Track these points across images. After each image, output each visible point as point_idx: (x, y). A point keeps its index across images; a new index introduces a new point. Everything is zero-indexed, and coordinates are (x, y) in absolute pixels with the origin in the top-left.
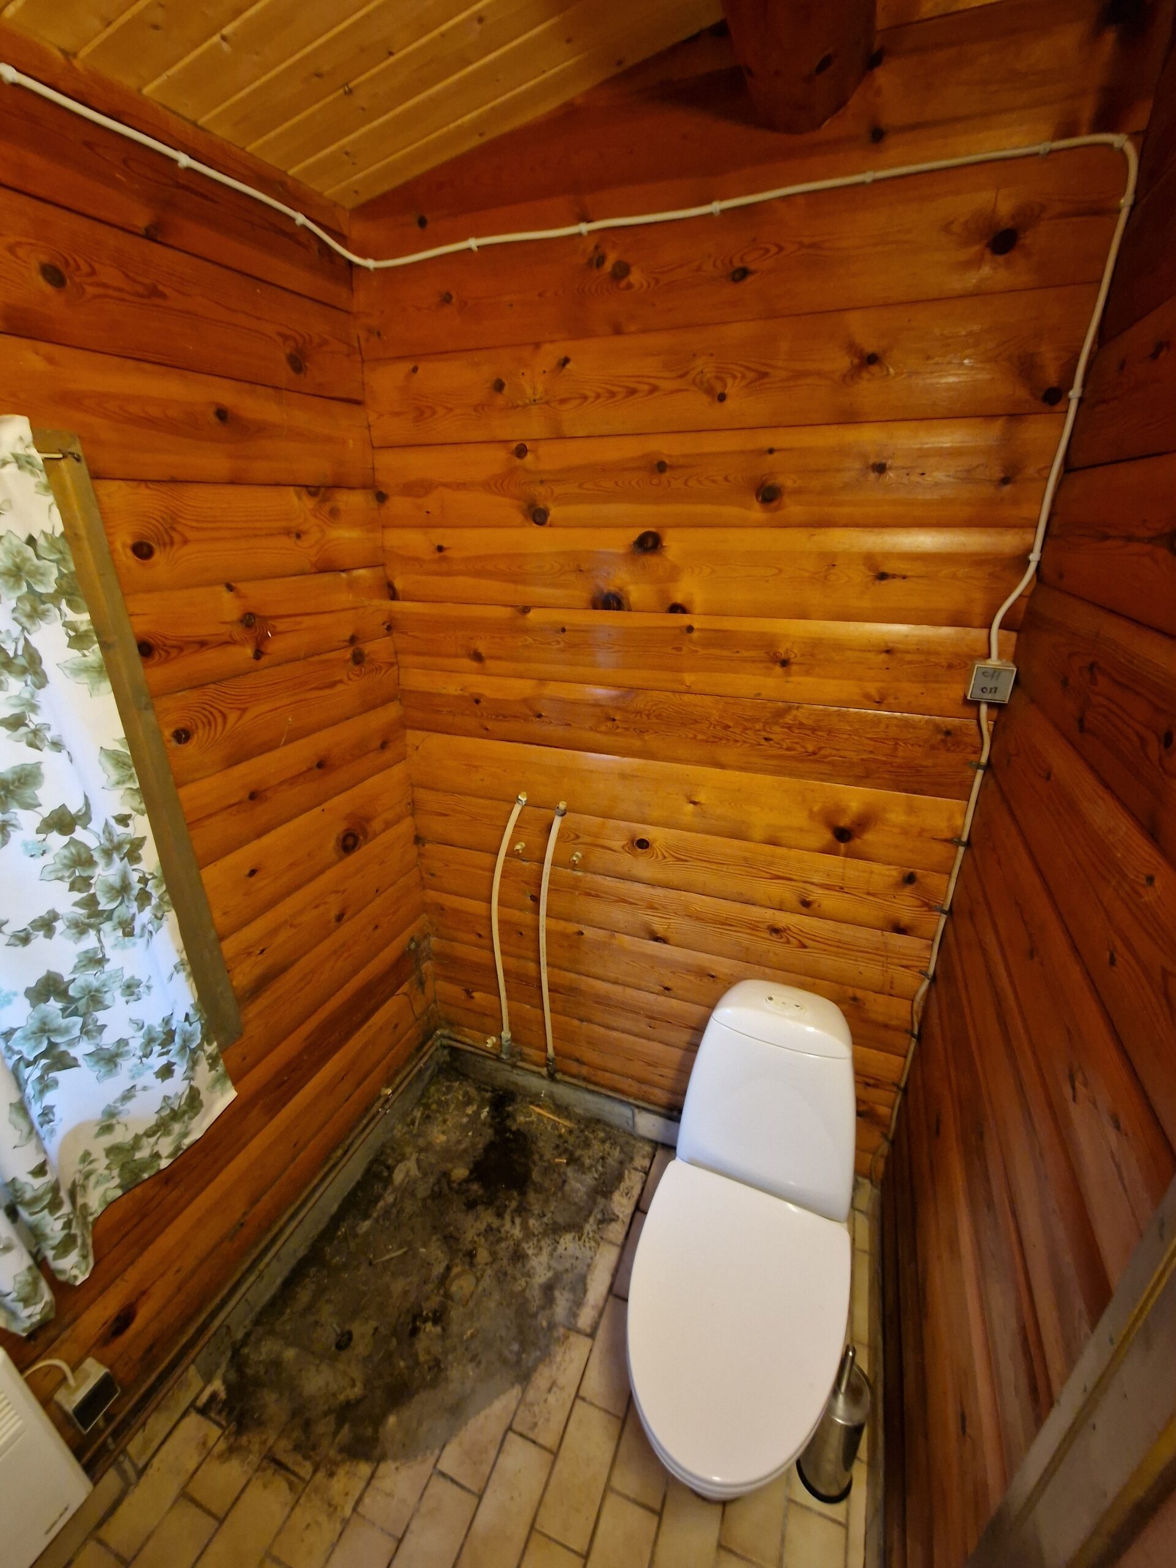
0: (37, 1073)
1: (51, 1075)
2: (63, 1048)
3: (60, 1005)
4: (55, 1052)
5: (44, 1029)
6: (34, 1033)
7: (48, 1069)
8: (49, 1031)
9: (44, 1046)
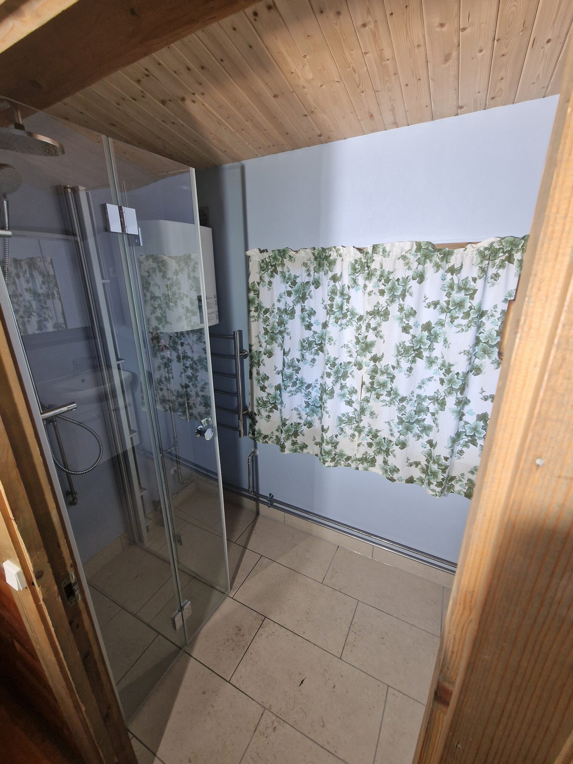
0: (466, 440)
1: (469, 444)
2: (476, 438)
3: (483, 424)
4: (474, 438)
5: (475, 429)
6: (472, 428)
7: (469, 441)
8: (476, 430)
9: (472, 434)
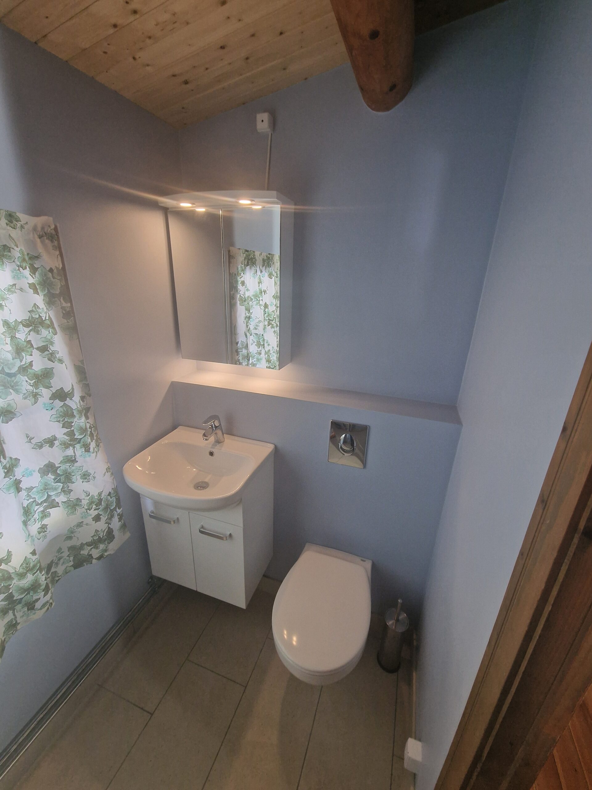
0: (42, 509)
1: (47, 511)
2: (53, 498)
3: (53, 477)
4: (50, 500)
5: (46, 489)
6: (42, 490)
7: (46, 508)
9: (45, 496)
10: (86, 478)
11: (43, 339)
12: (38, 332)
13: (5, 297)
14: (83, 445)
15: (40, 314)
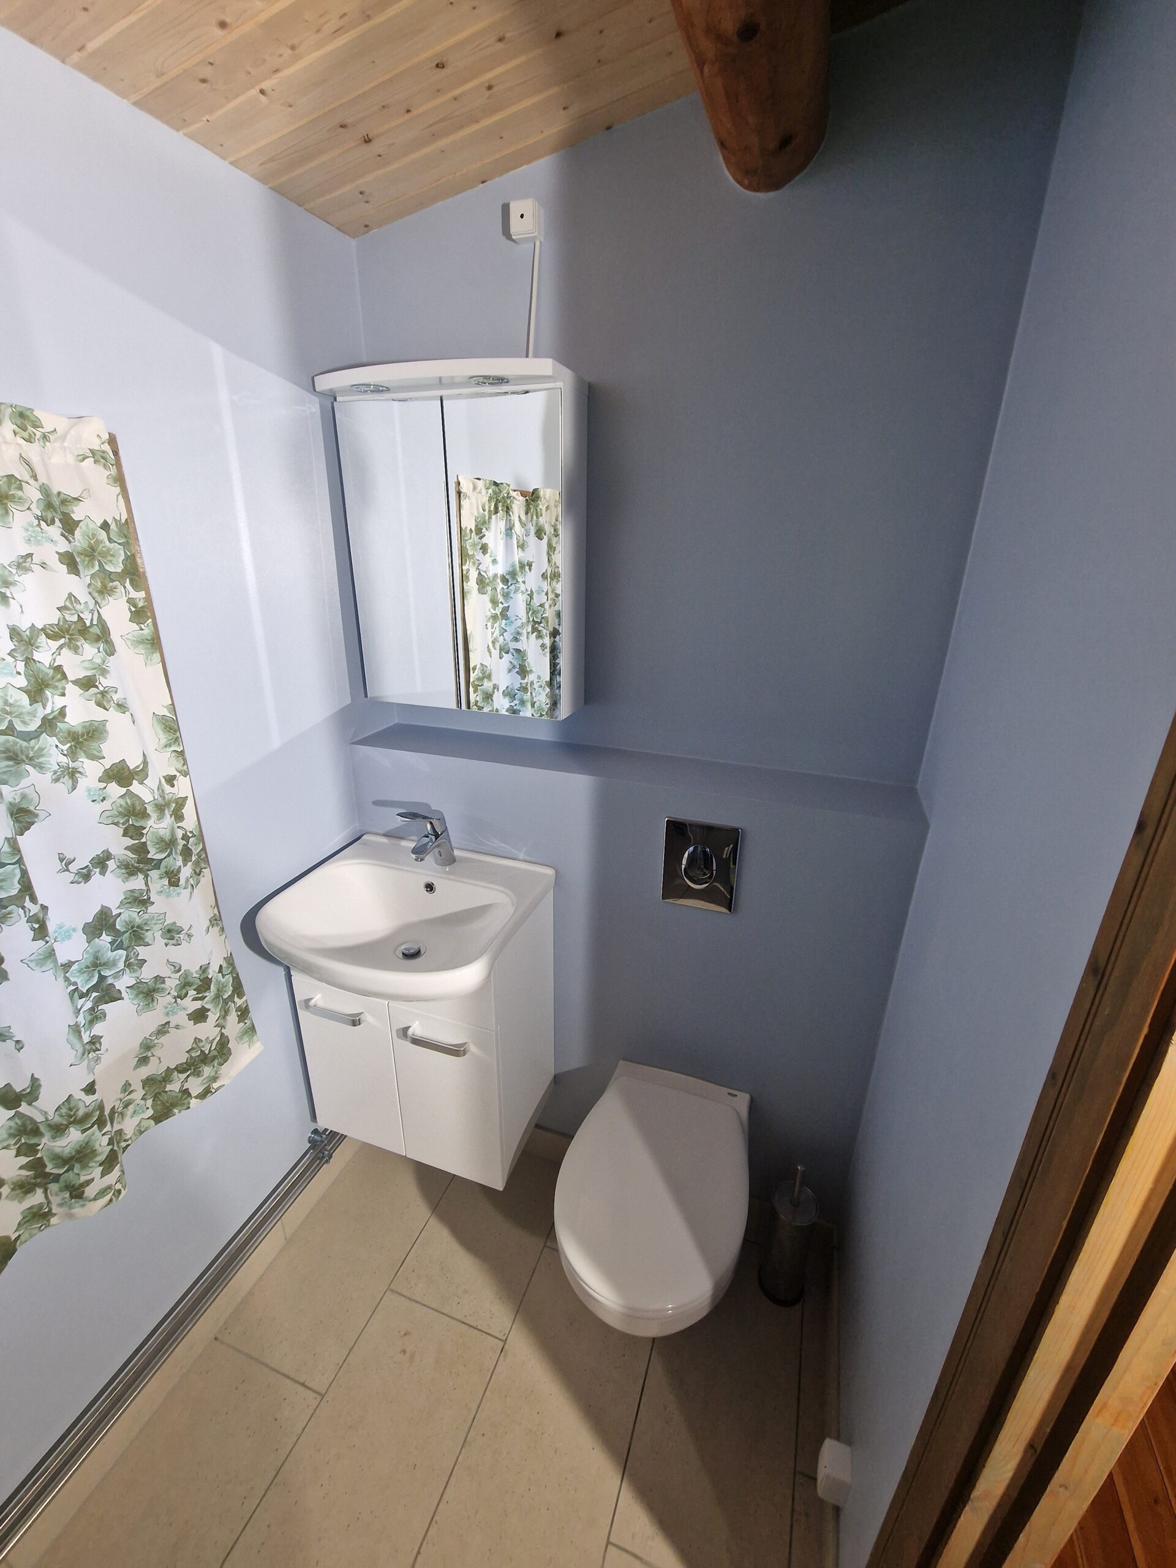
0: (89, 1004)
1: (100, 1007)
2: (110, 981)
3: (109, 939)
4: (104, 985)
5: (96, 964)
6: (87, 967)
7: (98, 1001)
8: (100, 965)
9: (95, 980)
10: (172, 938)
11: (87, 665)
12: (76, 650)
13: (10, 579)
14: (166, 873)
15: (81, 615)
